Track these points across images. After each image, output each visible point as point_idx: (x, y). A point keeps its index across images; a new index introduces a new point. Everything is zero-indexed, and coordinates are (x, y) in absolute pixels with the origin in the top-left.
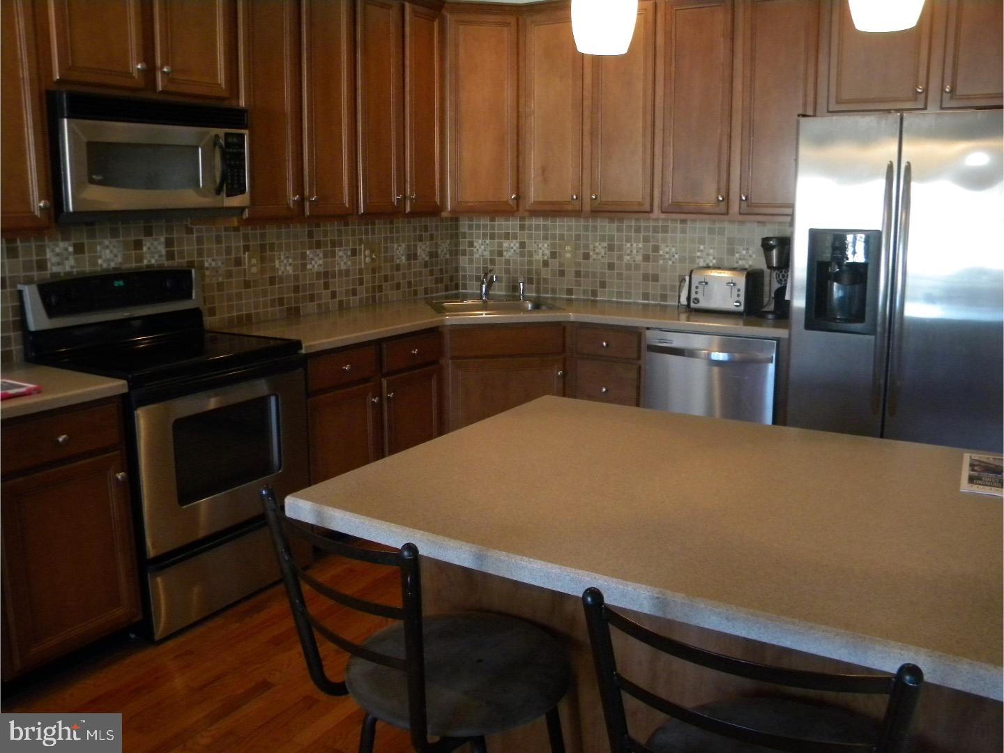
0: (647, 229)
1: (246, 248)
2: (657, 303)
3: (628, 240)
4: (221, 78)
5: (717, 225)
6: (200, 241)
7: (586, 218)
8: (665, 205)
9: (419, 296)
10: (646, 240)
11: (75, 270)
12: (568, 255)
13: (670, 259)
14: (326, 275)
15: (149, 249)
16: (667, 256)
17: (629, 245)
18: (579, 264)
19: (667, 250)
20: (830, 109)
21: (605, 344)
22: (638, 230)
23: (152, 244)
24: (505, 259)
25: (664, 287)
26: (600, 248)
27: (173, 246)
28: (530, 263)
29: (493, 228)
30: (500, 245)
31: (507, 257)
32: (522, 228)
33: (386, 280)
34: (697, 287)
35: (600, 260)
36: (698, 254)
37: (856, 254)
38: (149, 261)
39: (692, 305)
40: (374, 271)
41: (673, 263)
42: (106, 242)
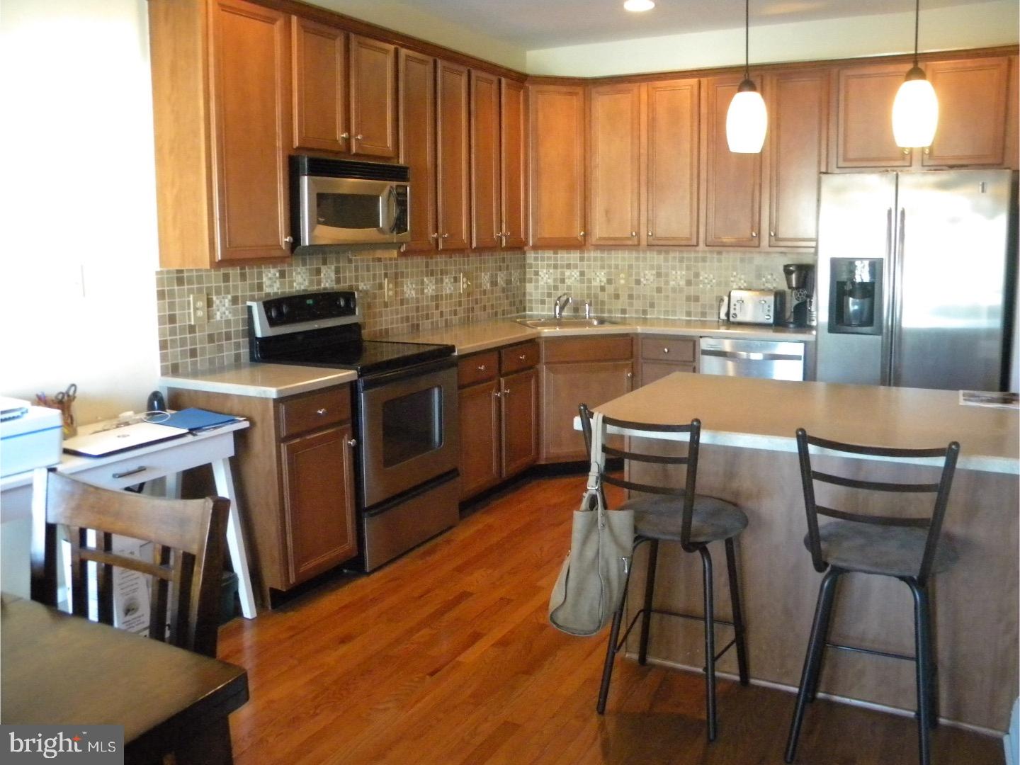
0: (689, 259)
1: (386, 275)
2: (697, 319)
3: (674, 268)
4: (389, 143)
5: (748, 256)
6: (357, 269)
7: (644, 251)
8: (709, 239)
9: (499, 317)
10: (688, 268)
11: (280, 291)
12: (622, 282)
13: (709, 284)
14: (437, 298)
15: (325, 275)
16: (706, 281)
17: (674, 272)
18: (631, 289)
19: (706, 276)
20: (839, 165)
21: (666, 350)
22: (681, 260)
23: (327, 272)
24: (567, 286)
25: (704, 306)
26: (649, 276)
27: (340, 273)
28: (589, 288)
29: (556, 259)
30: (563, 274)
31: (569, 284)
32: (582, 259)
33: (477, 303)
34: (735, 305)
35: (649, 285)
36: (732, 279)
37: (862, 275)
38: (325, 284)
39: (731, 319)
40: (468, 295)
41: (711, 286)
42: (299, 270)
